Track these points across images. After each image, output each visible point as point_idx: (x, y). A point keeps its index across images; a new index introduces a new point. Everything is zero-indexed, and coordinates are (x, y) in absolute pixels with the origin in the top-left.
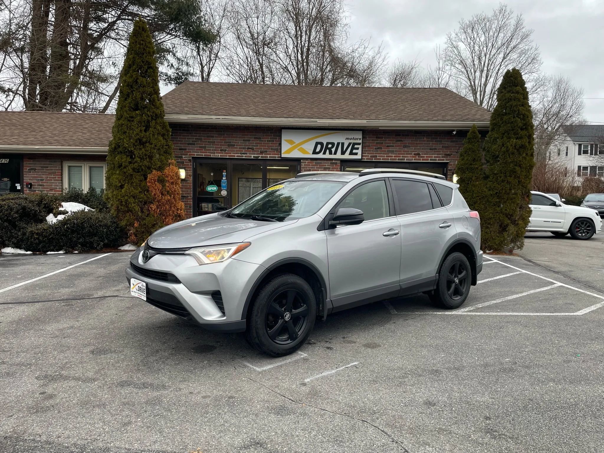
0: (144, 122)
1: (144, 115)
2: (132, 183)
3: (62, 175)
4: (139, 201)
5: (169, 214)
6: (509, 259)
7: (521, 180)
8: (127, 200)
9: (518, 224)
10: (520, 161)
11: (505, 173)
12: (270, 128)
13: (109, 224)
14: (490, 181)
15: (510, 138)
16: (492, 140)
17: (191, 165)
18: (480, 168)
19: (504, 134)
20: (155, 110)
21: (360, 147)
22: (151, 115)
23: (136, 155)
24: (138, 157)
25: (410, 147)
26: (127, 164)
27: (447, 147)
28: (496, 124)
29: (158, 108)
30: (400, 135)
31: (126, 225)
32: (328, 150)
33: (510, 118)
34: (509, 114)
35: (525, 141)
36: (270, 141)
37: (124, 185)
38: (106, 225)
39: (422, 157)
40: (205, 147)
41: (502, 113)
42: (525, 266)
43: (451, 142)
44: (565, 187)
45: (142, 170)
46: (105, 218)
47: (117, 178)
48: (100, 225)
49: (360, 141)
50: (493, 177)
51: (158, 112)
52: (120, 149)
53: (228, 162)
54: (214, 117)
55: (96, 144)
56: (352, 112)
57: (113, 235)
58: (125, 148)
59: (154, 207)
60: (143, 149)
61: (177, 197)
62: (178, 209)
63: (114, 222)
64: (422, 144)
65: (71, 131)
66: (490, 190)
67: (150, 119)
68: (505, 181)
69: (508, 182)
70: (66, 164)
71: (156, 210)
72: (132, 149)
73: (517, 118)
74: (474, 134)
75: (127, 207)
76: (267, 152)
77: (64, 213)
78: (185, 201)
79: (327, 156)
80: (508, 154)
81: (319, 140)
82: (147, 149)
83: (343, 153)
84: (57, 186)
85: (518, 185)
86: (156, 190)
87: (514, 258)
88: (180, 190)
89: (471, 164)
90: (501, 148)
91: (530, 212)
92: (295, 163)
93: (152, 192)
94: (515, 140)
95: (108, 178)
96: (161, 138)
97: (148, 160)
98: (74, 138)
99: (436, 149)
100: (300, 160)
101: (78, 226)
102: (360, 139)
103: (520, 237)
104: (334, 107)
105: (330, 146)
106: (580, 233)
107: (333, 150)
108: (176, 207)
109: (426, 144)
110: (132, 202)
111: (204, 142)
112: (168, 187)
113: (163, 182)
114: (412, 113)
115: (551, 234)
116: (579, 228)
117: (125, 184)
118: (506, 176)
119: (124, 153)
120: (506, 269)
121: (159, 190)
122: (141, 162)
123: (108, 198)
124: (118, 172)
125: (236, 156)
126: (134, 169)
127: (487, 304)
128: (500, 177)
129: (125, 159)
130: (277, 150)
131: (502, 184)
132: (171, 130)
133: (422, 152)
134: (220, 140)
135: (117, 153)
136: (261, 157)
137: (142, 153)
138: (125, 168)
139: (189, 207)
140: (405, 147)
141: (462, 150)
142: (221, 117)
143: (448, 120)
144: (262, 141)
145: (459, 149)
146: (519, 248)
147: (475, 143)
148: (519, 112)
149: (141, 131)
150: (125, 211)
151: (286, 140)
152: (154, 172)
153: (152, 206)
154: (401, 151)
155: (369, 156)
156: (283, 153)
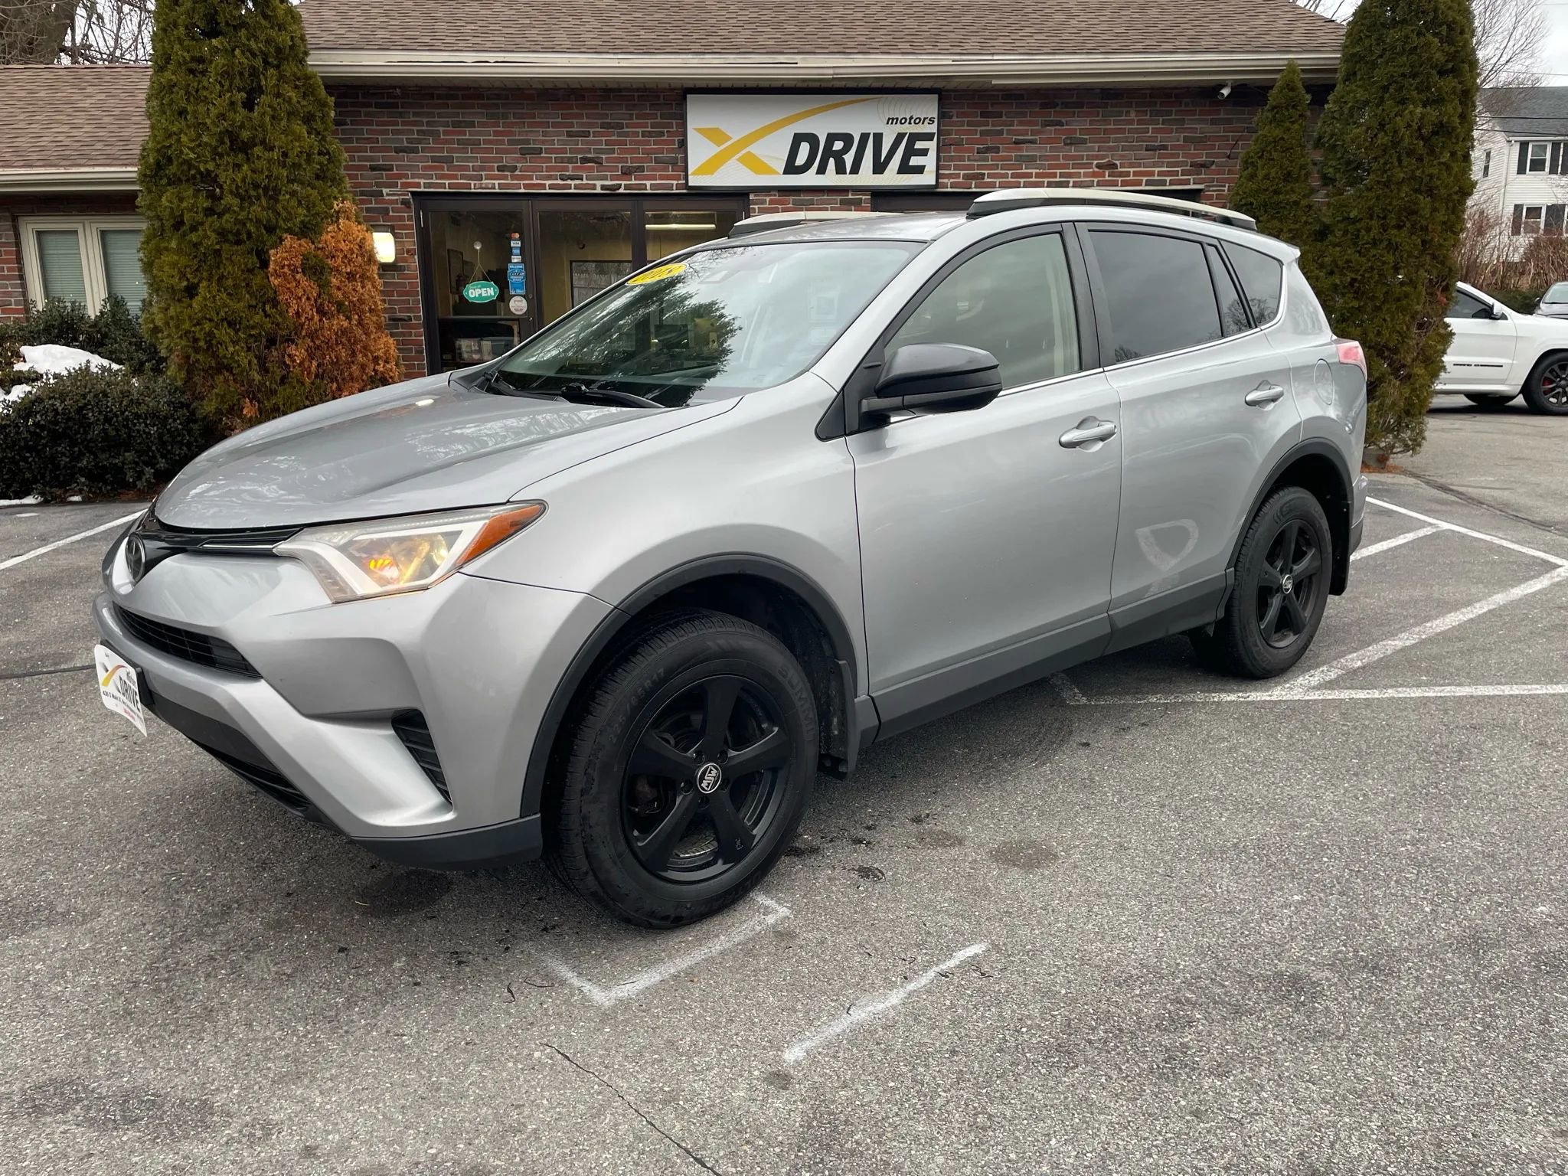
0: (241, 74)
1: (237, 51)
2: (221, 278)
3: (19, 259)
4: (251, 336)
5: (351, 374)
6: (1382, 483)
7: (1432, 239)
8: (210, 334)
9: (1409, 377)
10: (1431, 176)
11: (1384, 218)
12: (650, 90)
13: (164, 409)
14: (1335, 245)
15: (1403, 102)
16: (1346, 111)
17: (410, 218)
18: (1304, 202)
19: (1385, 89)
20: (273, 33)
21: (932, 145)
22: (262, 52)
23: (225, 187)
24: (231, 192)
25: (1084, 142)
26: (200, 217)
27: (1200, 142)
28: (1362, 58)
29: (281, 27)
30: (1054, 105)
31: (219, 412)
32: (832, 161)
33: (1407, 37)
34: (1404, 21)
35: (1450, 109)
36: (650, 134)
37: (198, 284)
38: (154, 415)
39: (1121, 174)
40: (449, 160)
41: (1382, 20)
42: (1439, 507)
43: (1213, 122)
44: (1488, 265)
45: (249, 234)
46: (148, 391)
47: (174, 265)
48: (137, 416)
49: (933, 128)
50: (1346, 232)
51: (284, 39)
52: (173, 169)
53: (525, 206)
54: (470, 57)
55: (109, 156)
56: (907, 32)
57: (181, 443)
58: (188, 163)
59: (298, 353)
60: (245, 167)
61: (370, 319)
62: (376, 360)
63: (182, 405)
64: (1122, 131)
65: (37, 122)
66: (1332, 273)
67: (258, 63)
68: (1381, 241)
69: (1390, 243)
70: (30, 227)
71: (306, 364)
72: (211, 166)
73: (1429, 37)
74: (1291, 94)
75: (215, 355)
76: (641, 169)
77: (32, 377)
78: (403, 334)
79: (831, 178)
80: (1395, 156)
81: (803, 127)
82: (259, 165)
83: (879, 168)
84: (9, 294)
85: (1422, 253)
86: (300, 298)
87: (1395, 481)
88: (378, 298)
89: (1277, 192)
90: (1376, 135)
91: (1447, 337)
92: (730, 205)
93: (288, 305)
94: (1419, 110)
95: (148, 267)
96: (301, 129)
97: (264, 202)
98: (44, 142)
99: (1165, 147)
100: (748, 195)
101: (69, 419)
102: (932, 121)
103: (1413, 416)
104: (850, 17)
105: (838, 145)
106: (1553, 397)
107: (849, 158)
108: (372, 352)
109: (1136, 131)
110: (227, 339)
111: (447, 142)
112: (339, 289)
113: (321, 273)
114: (1093, 30)
115: (1465, 402)
116: (1551, 382)
117: (200, 282)
118: (1385, 228)
119: (188, 180)
120: (1386, 519)
121: (308, 299)
122: (242, 208)
123: (156, 330)
124: (173, 245)
125: (548, 186)
126: (222, 234)
127: (1374, 652)
128: (1368, 230)
129: (191, 201)
130: (674, 163)
131: (1373, 252)
132: (331, 100)
133: (1122, 157)
134: (496, 133)
135: (164, 181)
136: (627, 187)
137: (243, 180)
138: (194, 228)
139: (417, 352)
140: (1071, 142)
141: (1248, 146)
142: (491, 57)
143: (1207, 51)
144: (627, 134)
145: (1234, 146)
146: (1407, 448)
147: (1293, 123)
148: (1436, 17)
149: (232, 104)
150: (211, 368)
151: (700, 131)
152: (289, 240)
153: (292, 350)
154: (1057, 158)
155: (958, 176)
156: (694, 174)
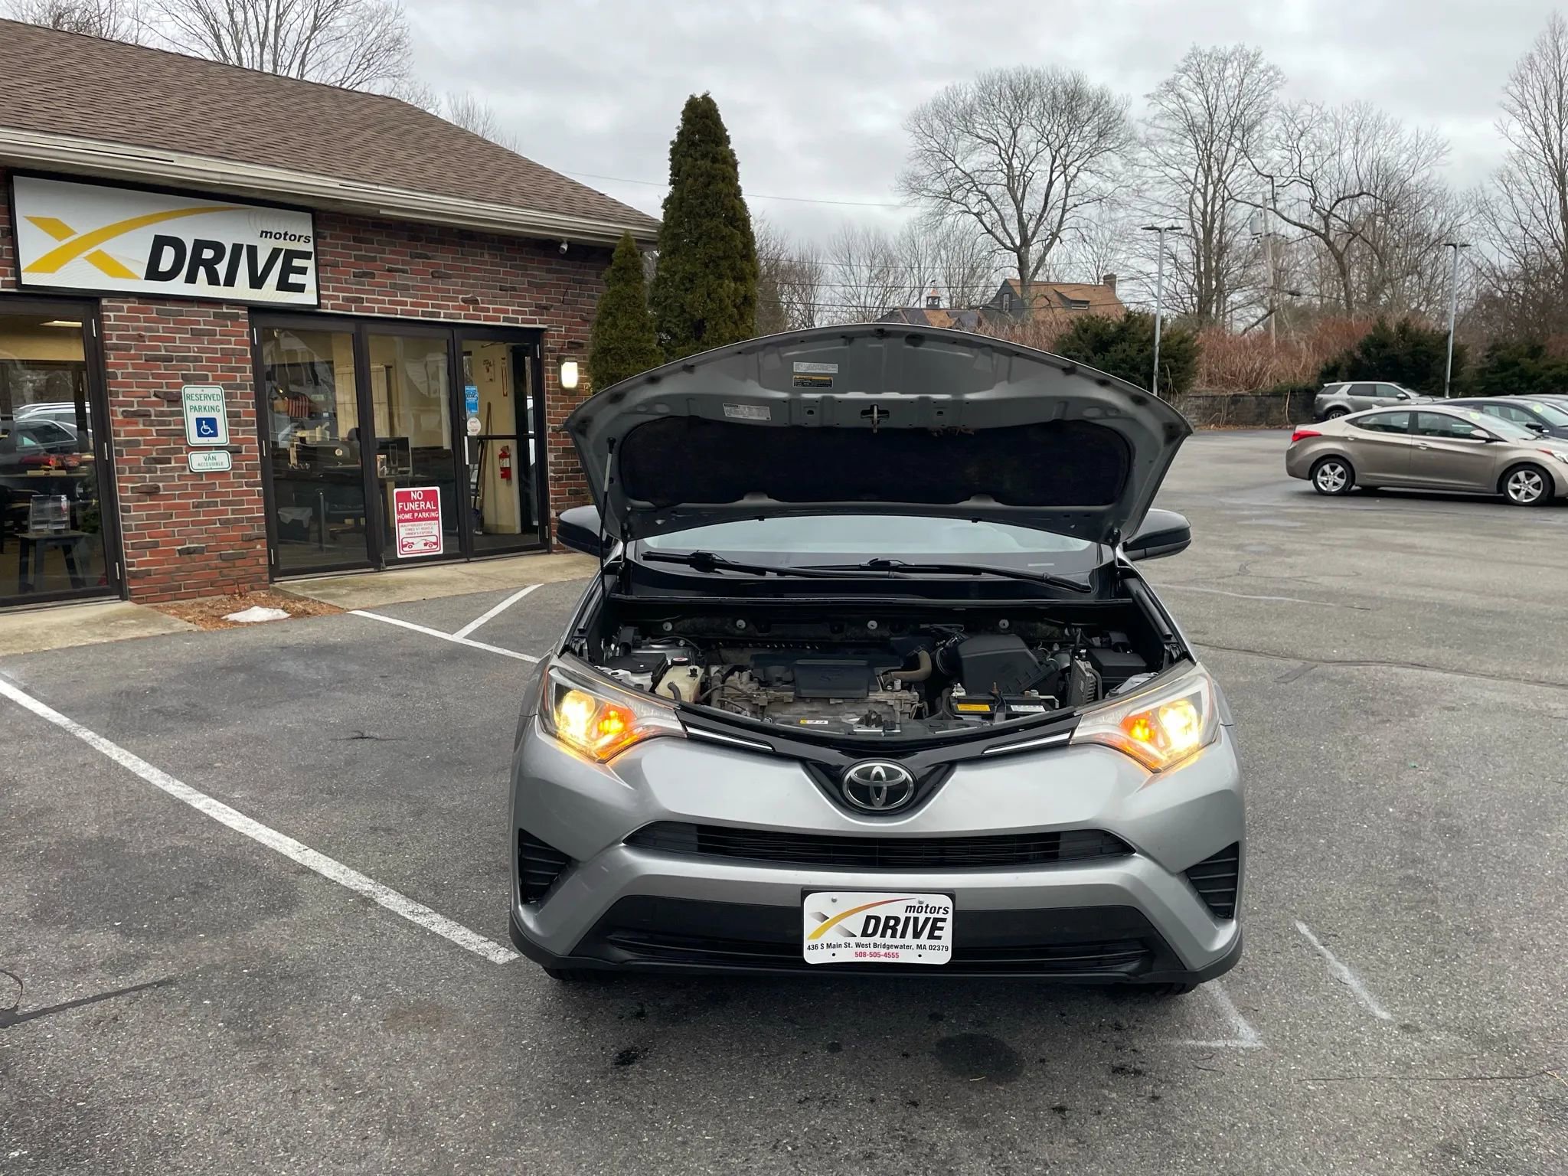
21: (310, 264)
25: (449, 276)
27: (540, 287)
30: (420, 238)
32: (202, 270)
39: (483, 310)
43: (549, 271)
49: (309, 247)
64: (479, 270)
79: (202, 288)
81: (164, 230)
83: (257, 282)
99: (514, 289)
100: (100, 299)
102: (307, 239)
105: (208, 254)
107: (222, 269)
109: (490, 272)
133: (481, 294)
140: (438, 276)
145: (564, 295)
151: (31, 219)
154: (427, 289)
155: (337, 297)
156: (27, 270)
